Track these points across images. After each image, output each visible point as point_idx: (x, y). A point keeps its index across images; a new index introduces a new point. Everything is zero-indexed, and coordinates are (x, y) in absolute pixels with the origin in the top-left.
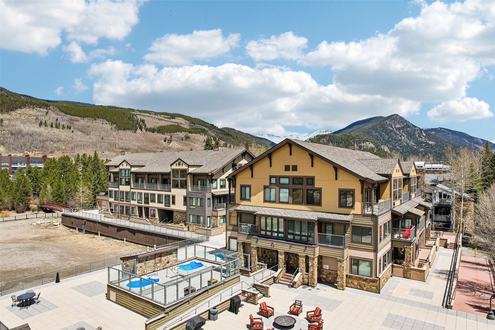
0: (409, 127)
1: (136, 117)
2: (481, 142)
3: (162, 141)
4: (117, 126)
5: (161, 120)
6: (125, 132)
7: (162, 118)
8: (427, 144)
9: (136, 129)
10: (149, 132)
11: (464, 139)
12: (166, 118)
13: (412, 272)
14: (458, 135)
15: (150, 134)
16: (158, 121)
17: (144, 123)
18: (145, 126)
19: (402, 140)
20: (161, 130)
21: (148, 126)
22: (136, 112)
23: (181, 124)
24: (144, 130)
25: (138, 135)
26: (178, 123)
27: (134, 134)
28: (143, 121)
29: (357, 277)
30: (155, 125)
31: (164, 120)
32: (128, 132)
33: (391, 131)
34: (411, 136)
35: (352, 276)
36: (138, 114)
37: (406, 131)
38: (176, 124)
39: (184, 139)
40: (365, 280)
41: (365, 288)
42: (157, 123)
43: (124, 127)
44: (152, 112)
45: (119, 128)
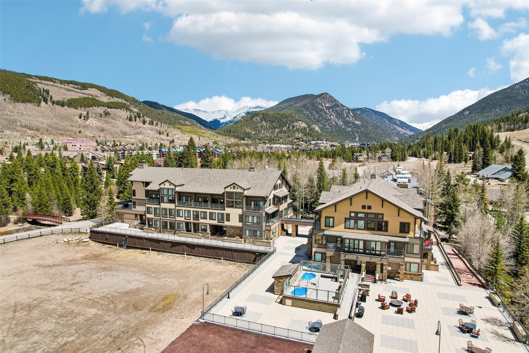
0: (338, 106)
1: (36, 85)
2: (399, 122)
3: (77, 118)
4: (12, 96)
5: (70, 90)
6: (25, 105)
7: (71, 88)
8: (354, 124)
9: (40, 102)
10: (58, 106)
11: (385, 120)
12: (76, 88)
13: (431, 266)
14: (380, 115)
15: (58, 108)
16: (66, 92)
17: (48, 94)
18: (51, 98)
19: (331, 119)
20: (72, 103)
21: (55, 99)
22: (35, 79)
23: (96, 96)
24: (49, 103)
25: (43, 109)
26: (92, 95)
27: (37, 108)
28: (47, 92)
29: (409, 273)
30: (64, 97)
31: (73, 91)
32: (29, 105)
33: (322, 110)
34: (339, 115)
35: (406, 273)
36: (38, 82)
37: (335, 111)
38: (91, 97)
39: (103, 115)
40: (415, 275)
41: (414, 279)
42: (66, 94)
43: (23, 99)
44: (55, 79)
45: (16, 100)
